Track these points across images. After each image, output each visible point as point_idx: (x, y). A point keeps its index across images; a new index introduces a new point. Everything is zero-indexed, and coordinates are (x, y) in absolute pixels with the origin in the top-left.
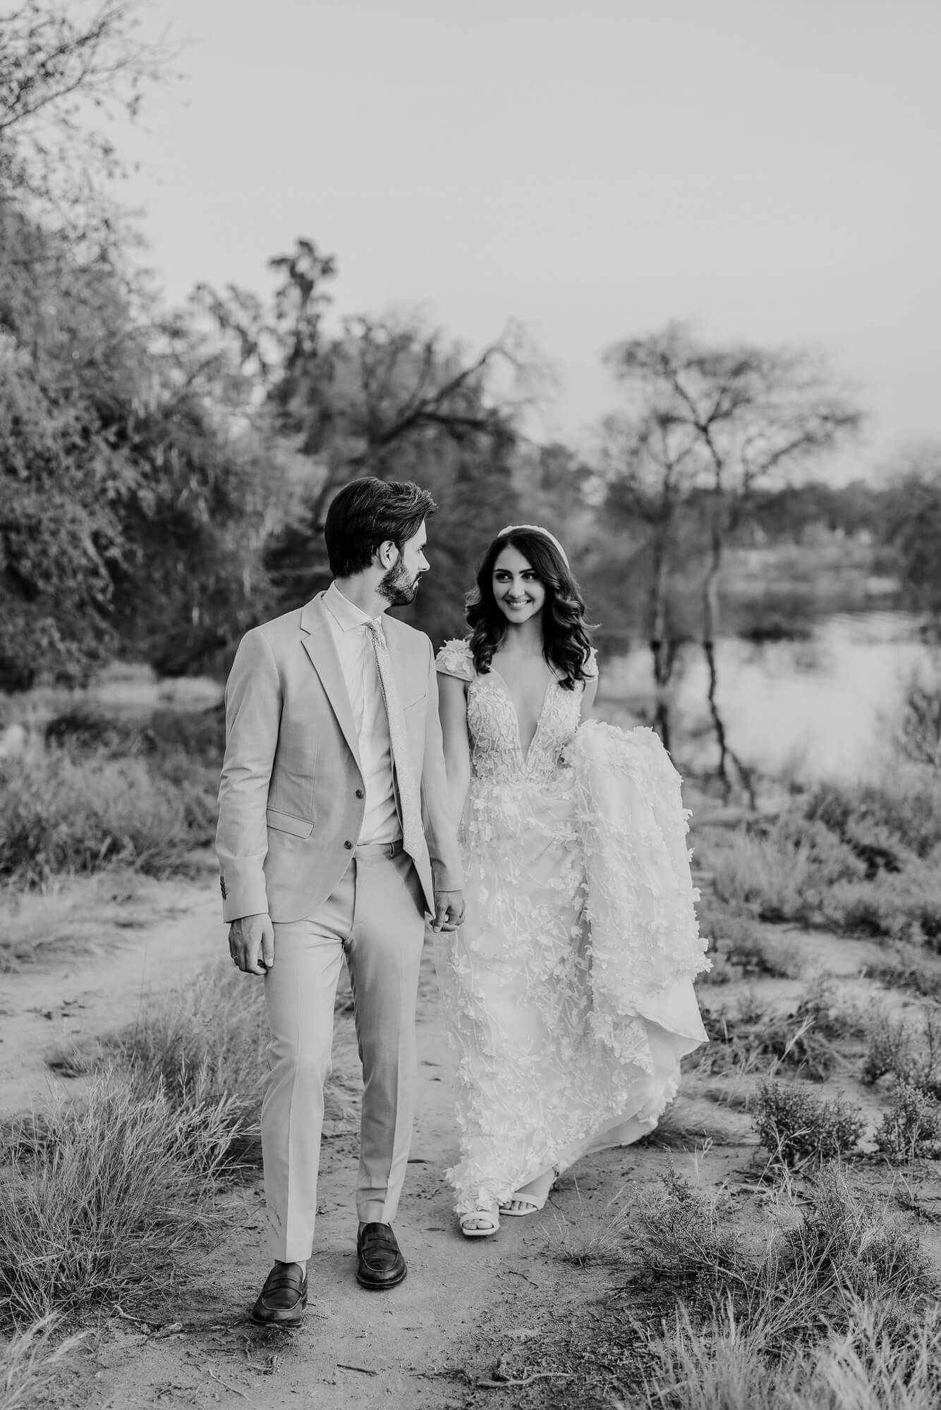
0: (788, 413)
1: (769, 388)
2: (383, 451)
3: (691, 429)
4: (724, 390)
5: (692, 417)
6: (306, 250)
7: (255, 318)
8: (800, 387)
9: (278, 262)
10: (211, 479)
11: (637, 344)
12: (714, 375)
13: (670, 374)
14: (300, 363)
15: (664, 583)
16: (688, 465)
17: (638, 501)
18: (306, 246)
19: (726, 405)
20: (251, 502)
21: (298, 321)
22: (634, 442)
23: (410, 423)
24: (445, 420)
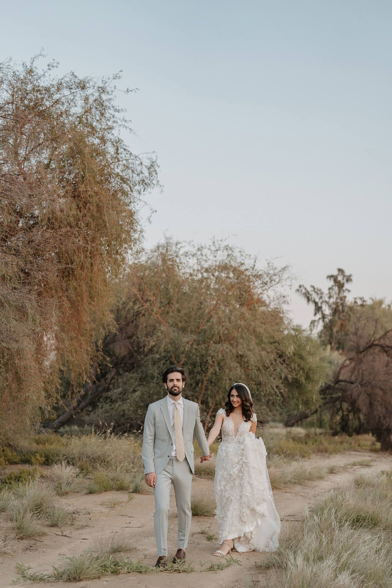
2: (361, 356)
6: (341, 273)
7: (320, 298)
9: (330, 277)
10: (306, 372)
14: (337, 314)
18: (341, 271)
20: (316, 378)
21: (337, 298)
23: (370, 347)
24: (381, 346)
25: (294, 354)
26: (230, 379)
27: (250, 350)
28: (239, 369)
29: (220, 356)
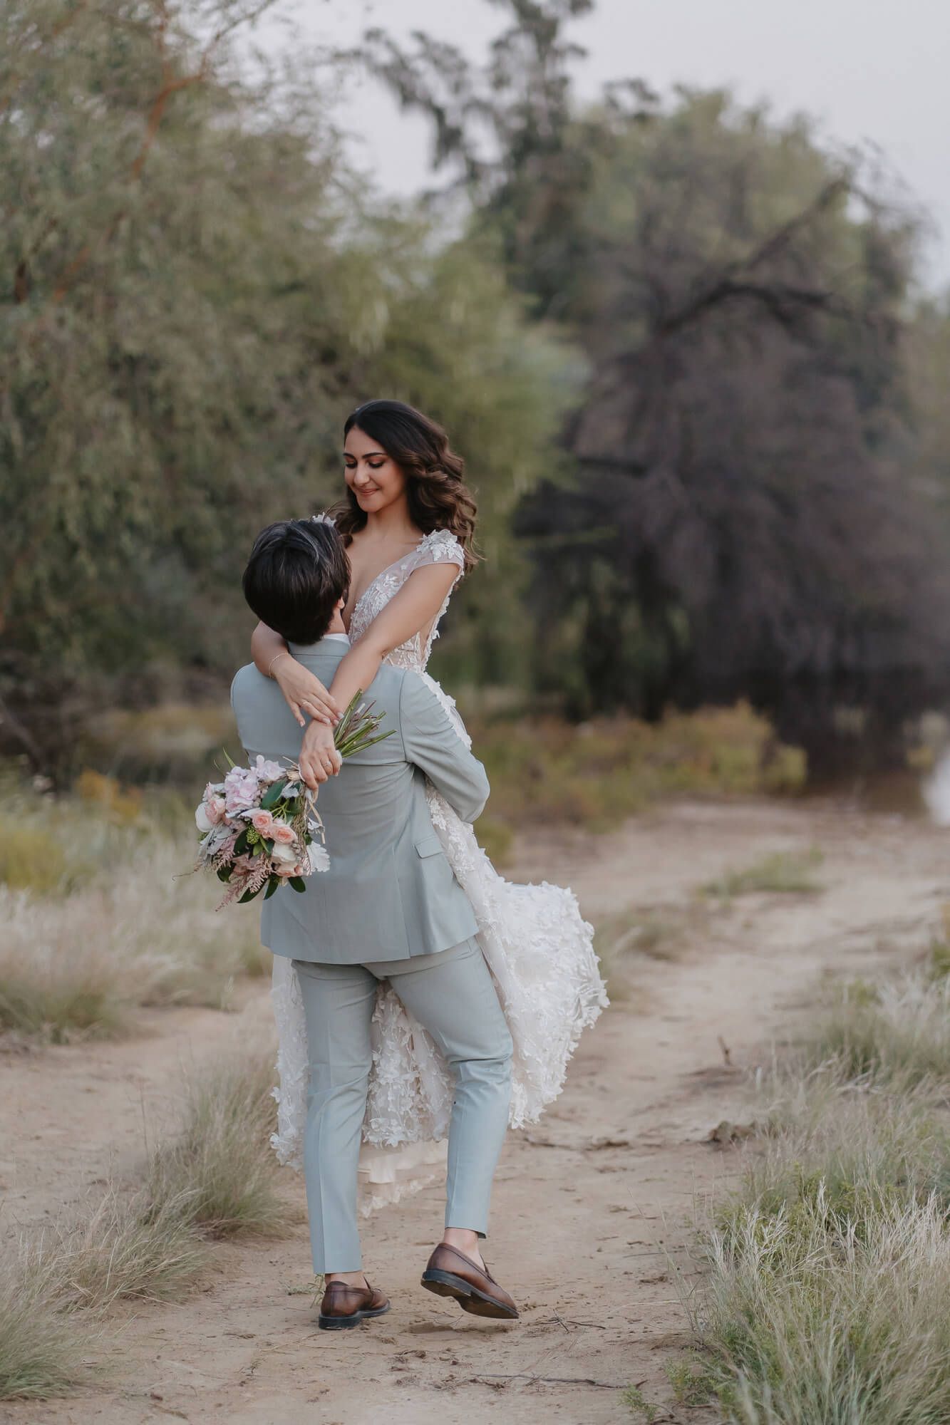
7: (457, 88)
14: (532, 159)
23: (712, 299)
24: (763, 294)
25: (391, 344)
26: (84, 483)
27: (177, 330)
28: (126, 429)
29: (27, 364)
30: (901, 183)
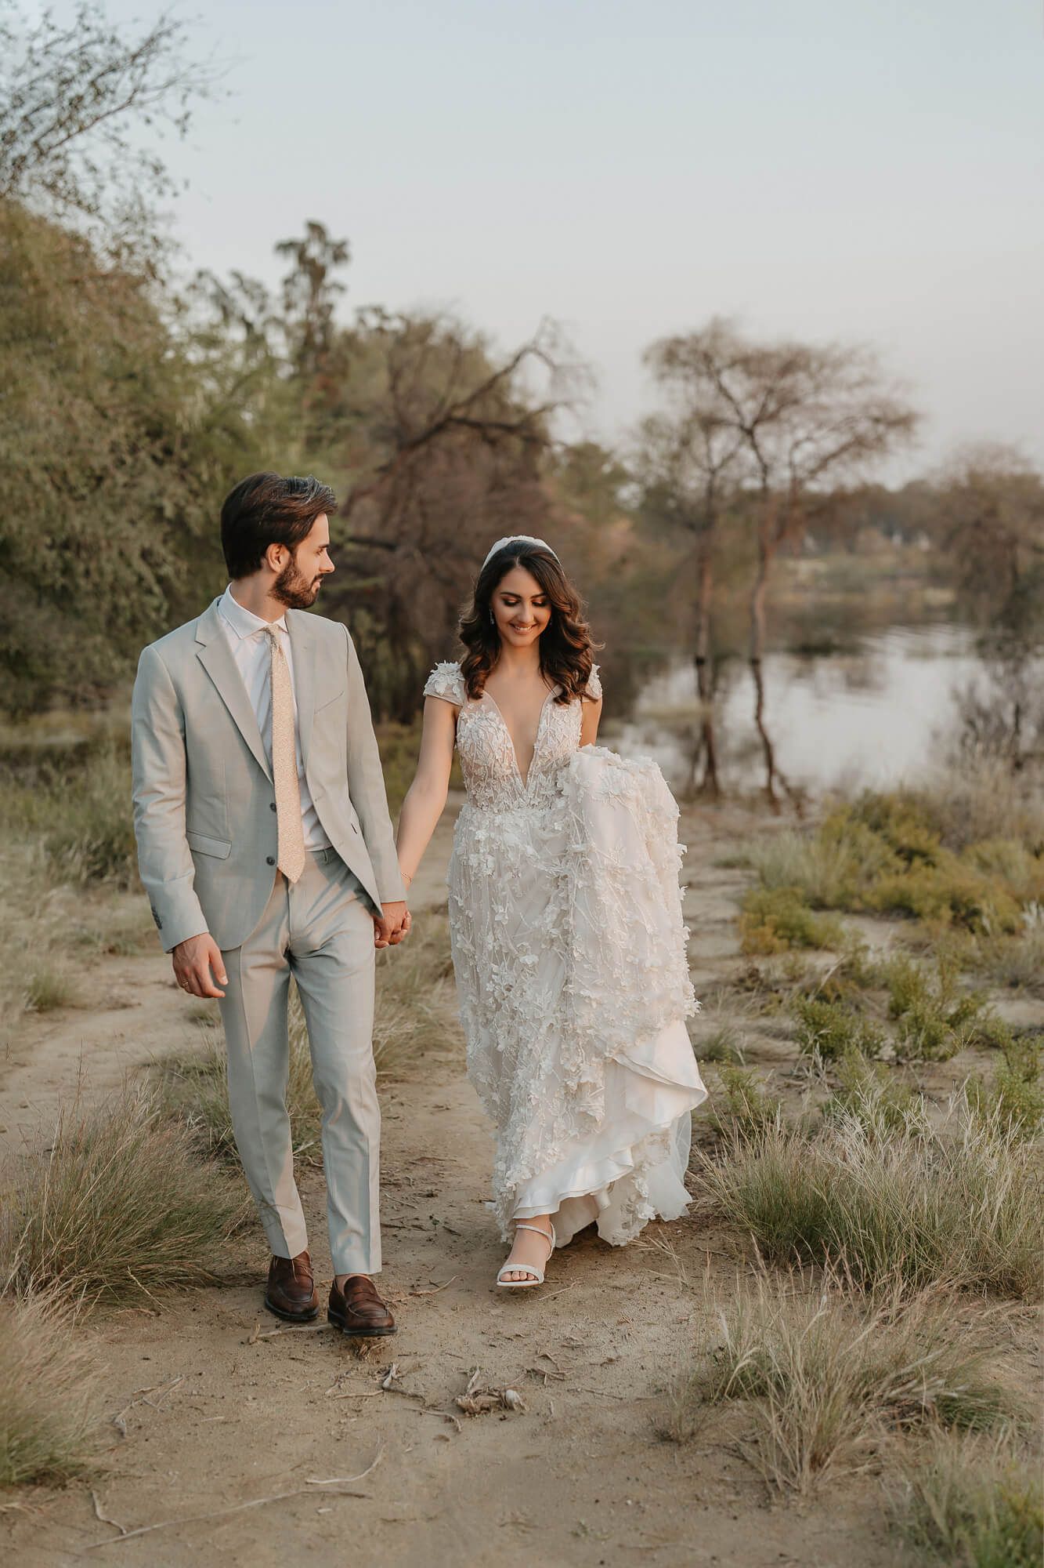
0: (838, 416)
1: (817, 389)
2: (411, 458)
3: (735, 432)
4: (770, 392)
5: (736, 419)
6: (316, 235)
7: (261, 309)
8: (850, 388)
9: (285, 247)
11: (678, 342)
12: (760, 375)
13: (714, 374)
14: (310, 357)
15: (707, 595)
16: (733, 471)
17: (679, 509)
18: (316, 229)
19: (772, 407)
21: (308, 312)
22: (675, 446)
23: (440, 428)
24: (476, 425)
30: (571, 350)
